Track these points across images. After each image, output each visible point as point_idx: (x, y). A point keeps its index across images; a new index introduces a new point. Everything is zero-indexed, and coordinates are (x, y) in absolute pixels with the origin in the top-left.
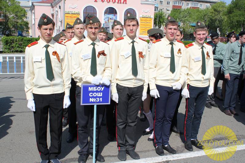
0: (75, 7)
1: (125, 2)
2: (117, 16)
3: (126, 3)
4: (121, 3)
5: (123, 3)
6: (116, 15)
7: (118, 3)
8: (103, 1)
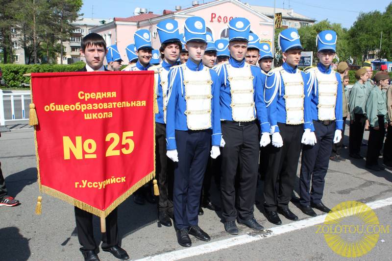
8: (219, 21)
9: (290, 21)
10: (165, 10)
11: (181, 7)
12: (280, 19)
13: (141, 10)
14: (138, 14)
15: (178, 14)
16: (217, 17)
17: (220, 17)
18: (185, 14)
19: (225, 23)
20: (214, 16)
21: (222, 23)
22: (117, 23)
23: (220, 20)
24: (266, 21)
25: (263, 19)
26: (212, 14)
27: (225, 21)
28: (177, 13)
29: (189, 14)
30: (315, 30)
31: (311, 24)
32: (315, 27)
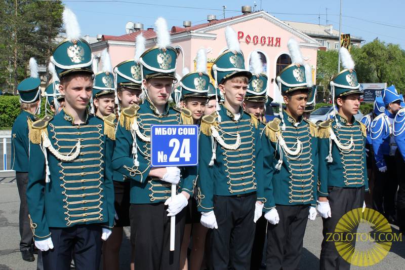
0: (209, 51)
1: (278, 44)
2: (266, 66)
3: (279, 46)
4: (272, 45)
5: (276, 45)
6: (265, 64)
7: (268, 45)
8: (248, 42)
9: (328, 41)
10: (174, 27)
11: (190, 23)
12: (348, 42)
13: (134, 25)
14: (131, 32)
15: (196, 33)
16: (245, 36)
17: (248, 36)
18: (204, 33)
19: (255, 44)
20: (241, 35)
21: (251, 44)
22: (109, 42)
23: (249, 40)
24: (307, 42)
25: (303, 39)
26: (239, 33)
27: (256, 42)
28: (194, 31)
29: (209, 32)
30: (365, 53)
31: (357, 44)
32: (365, 49)
